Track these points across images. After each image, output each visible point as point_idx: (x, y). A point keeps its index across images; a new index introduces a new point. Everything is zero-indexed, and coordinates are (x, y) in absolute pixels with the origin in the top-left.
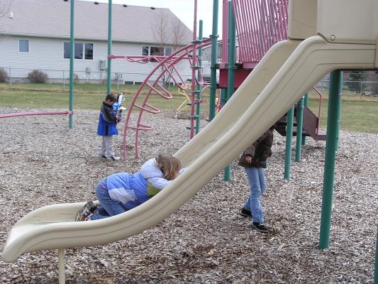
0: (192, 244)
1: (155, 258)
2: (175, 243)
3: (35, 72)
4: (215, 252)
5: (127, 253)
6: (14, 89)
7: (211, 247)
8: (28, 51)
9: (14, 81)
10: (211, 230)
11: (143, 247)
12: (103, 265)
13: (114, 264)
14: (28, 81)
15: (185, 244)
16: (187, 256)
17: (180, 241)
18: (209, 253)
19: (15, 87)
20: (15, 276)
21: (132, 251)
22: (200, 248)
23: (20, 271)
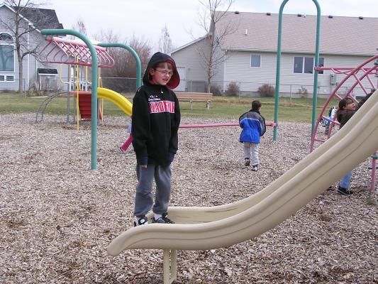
0: (330, 265)
1: (283, 274)
2: (312, 261)
3: (265, 86)
4: (352, 276)
5: (256, 265)
6: (243, 103)
7: (351, 270)
8: (259, 66)
9: (245, 94)
10: (361, 252)
11: (277, 261)
12: (226, 274)
13: (238, 274)
14: (258, 95)
15: (322, 263)
16: (319, 276)
17: (319, 259)
18: (345, 277)
19: (244, 100)
20: (140, 272)
21: (264, 263)
22: (338, 270)
23: (146, 268)
